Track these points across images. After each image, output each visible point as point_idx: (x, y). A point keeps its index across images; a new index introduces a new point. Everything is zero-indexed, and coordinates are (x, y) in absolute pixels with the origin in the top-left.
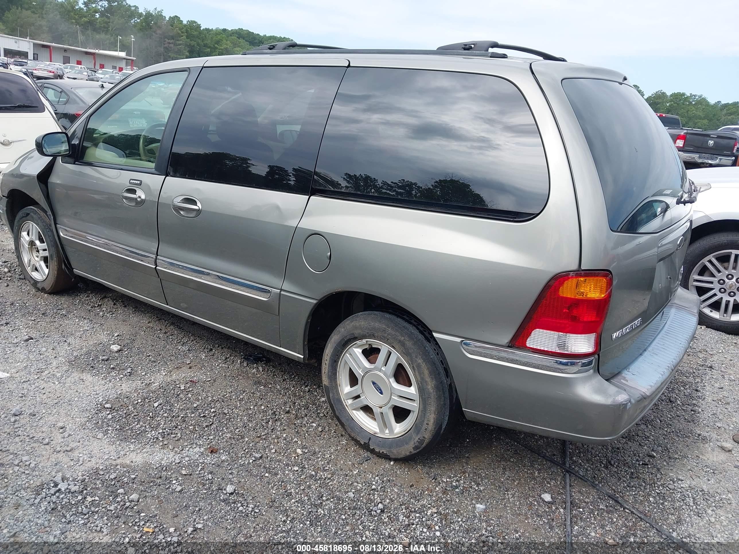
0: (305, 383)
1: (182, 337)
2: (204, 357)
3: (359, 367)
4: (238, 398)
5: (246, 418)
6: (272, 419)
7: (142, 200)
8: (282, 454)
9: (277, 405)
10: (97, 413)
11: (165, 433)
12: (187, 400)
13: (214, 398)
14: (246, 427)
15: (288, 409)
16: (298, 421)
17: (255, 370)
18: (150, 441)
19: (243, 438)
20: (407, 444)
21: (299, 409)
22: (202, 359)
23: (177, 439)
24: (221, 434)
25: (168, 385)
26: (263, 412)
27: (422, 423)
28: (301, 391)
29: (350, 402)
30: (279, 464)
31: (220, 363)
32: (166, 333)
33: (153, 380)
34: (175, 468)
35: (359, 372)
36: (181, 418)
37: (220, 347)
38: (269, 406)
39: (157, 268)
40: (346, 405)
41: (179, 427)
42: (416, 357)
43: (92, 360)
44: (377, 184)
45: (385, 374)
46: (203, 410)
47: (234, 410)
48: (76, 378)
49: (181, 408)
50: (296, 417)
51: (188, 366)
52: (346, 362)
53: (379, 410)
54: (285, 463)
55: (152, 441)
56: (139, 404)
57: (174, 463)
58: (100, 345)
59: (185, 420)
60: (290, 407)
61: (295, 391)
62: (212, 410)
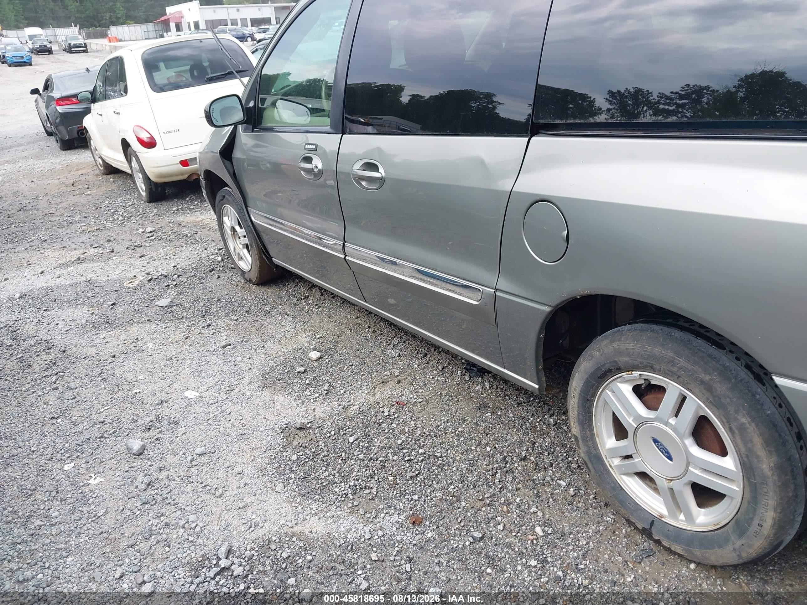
0: (549, 409)
1: (392, 337)
2: (416, 366)
3: (629, 414)
4: (456, 431)
5: (464, 466)
6: (500, 469)
7: (320, 170)
8: (514, 534)
9: (509, 446)
10: (281, 451)
11: (358, 487)
12: (391, 433)
13: (424, 430)
14: (463, 481)
15: (524, 453)
16: (539, 475)
17: (479, 387)
18: (337, 498)
19: (458, 500)
20: (720, 546)
21: (541, 454)
22: (414, 368)
23: (370, 497)
24: (429, 491)
25: (370, 408)
26: (489, 456)
27: (750, 521)
28: (544, 424)
29: (617, 462)
30: (508, 552)
31: (436, 375)
32: (374, 331)
33: (352, 401)
34: (364, 547)
35: (629, 422)
36: (379, 462)
37: (437, 351)
38: (497, 446)
39: (347, 258)
40: (611, 466)
41: (376, 478)
42: (737, 412)
43: (288, 372)
44: (652, 98)
45: (675, 430)
46: (408, 450)
47: (449, 451)
48: (267, 400)
49: (382, 445)
50: (537, 468)
51: (396, 380)
52: (606, 403)
53: (666, 484)
54: (517, 549)
55: (340, 499)
56: (331, 437)
57: (363, 540)
58: (299, 351)
59: (385, 466)
60: (528, 450)
61: (535, 423)
62: (421, 451)
